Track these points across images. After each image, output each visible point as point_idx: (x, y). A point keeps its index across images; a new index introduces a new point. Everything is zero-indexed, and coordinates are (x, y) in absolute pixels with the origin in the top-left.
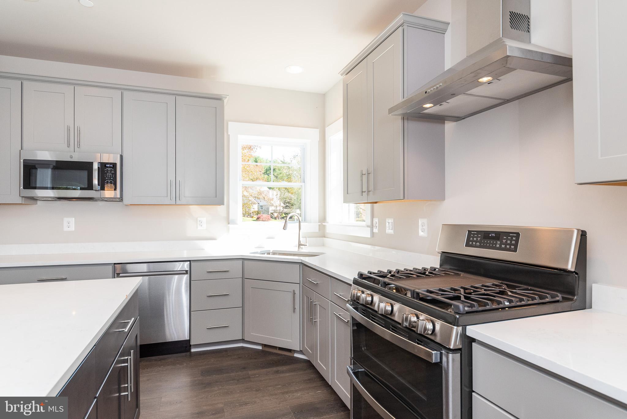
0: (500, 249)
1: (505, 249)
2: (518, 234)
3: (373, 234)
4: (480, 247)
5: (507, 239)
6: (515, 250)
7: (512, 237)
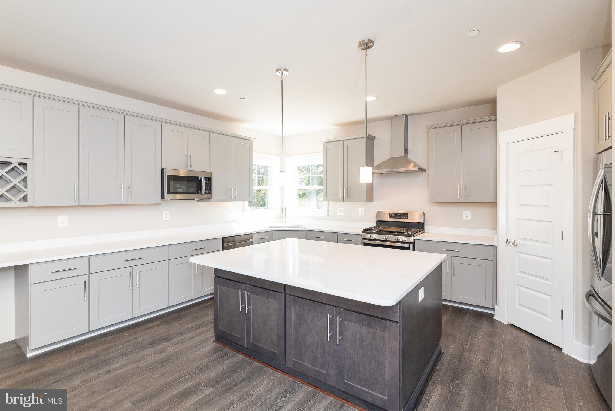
0: (402, 218)
1: (404, 218)
2: (407, 214)
3: (328, 215)
4: (395, 218)
5: (404, 215)
6: (407, 219)
7: (406, 215)
